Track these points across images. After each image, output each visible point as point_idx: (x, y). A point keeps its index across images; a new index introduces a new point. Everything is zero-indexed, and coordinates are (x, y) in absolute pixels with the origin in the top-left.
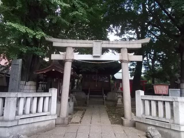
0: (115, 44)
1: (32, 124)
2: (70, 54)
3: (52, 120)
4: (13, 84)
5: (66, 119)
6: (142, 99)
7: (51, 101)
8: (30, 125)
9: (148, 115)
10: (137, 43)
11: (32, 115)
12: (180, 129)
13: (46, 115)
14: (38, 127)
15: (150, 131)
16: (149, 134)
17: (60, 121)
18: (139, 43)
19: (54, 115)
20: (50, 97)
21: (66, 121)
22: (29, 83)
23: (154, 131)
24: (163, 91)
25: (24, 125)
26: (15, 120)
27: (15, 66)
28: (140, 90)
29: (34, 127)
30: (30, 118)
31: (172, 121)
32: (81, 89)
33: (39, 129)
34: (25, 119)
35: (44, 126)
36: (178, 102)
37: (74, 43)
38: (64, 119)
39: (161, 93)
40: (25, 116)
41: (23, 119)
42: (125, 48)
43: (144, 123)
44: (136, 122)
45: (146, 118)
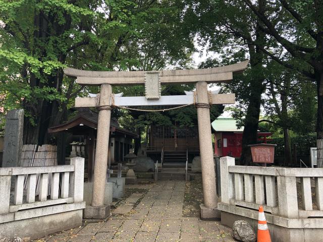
0: (185, 75)
1: (40, 218)
2: (107, 96)
3: (77, 212)
4: (9, 152)
5: (101, 209)
6: (230, 171)
7: (74, 180)
8: (36, 220)
9: (239, 201)
10: (225, 72)
11: (39, 204)
12: (287, 225)
13: (66, 203)
14: (52, 223)
15: (238, 229)
16: (236, 233)
17: (91, 212)
18: (228, 72)
19: (80, 203)
20: (72, 174)
21: (103, 213)
22: (44, 147)
23: (244, 229)
24: (265, 158)
25: (25, 221)
26: (10, 213)
27: (13, 121)
28: (227, 157)
29: (43, 224)
30: (37, 210)
31: (275, 211)
32: (145, 153)
33: (53, 226)
34: (27, 211)
35: (62, 222)
36: (285, 177)
37: (112, 77)
38: (98, 209)
39: (262, 160)
40: (27, 206)
41: (23, 212)
42: (202, 82)
43: (233, 214)
44: (221, 213)
45: (237, 206)
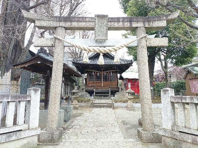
13: (21, 130)
19: (36, 129)
37: (66, 21)
42: (141, 27)
43: (176, 139)
44: (163, 138)
45: (180, 132)
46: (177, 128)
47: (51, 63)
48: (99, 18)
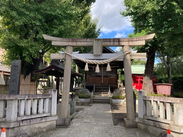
0: (117, 42)
1: (33, 125)
3: (53, 121)
6: (144, 99)
9: (149, 116)
11: (33, 117)
13: (47, 116)
14: (39, 128)
17: (61, 122)
18: (142, 40)
19: (55, 116)
20: (50, 99)
21: (67, 122)
24: (165, 92)
26: (17, 121)
27: (15, 67)
29: (35, 128)
36: (178, 103)
38: (64, 120)
39: (163, 93)
40: (26, 117)
43: (146, 124)
44: (138, 123)
45: (148, 119)
46: (146, 117)
47: (63, 70)
48: (96, 41)
